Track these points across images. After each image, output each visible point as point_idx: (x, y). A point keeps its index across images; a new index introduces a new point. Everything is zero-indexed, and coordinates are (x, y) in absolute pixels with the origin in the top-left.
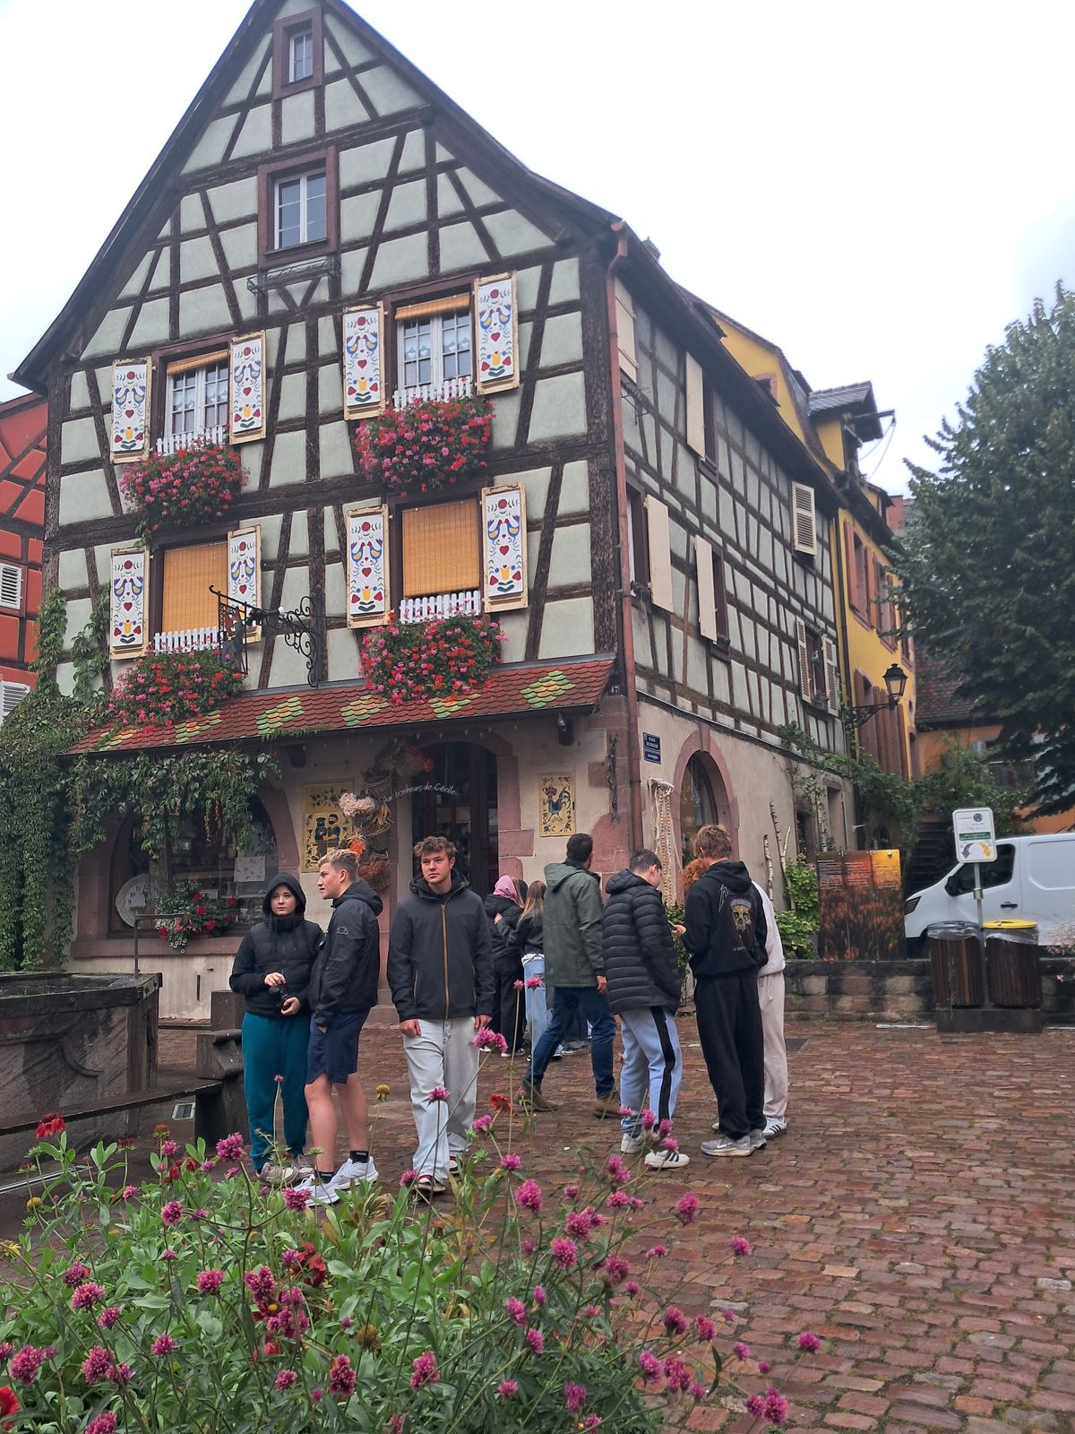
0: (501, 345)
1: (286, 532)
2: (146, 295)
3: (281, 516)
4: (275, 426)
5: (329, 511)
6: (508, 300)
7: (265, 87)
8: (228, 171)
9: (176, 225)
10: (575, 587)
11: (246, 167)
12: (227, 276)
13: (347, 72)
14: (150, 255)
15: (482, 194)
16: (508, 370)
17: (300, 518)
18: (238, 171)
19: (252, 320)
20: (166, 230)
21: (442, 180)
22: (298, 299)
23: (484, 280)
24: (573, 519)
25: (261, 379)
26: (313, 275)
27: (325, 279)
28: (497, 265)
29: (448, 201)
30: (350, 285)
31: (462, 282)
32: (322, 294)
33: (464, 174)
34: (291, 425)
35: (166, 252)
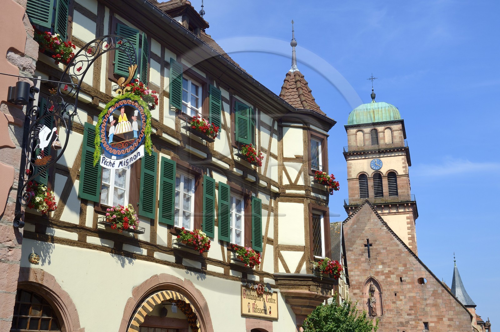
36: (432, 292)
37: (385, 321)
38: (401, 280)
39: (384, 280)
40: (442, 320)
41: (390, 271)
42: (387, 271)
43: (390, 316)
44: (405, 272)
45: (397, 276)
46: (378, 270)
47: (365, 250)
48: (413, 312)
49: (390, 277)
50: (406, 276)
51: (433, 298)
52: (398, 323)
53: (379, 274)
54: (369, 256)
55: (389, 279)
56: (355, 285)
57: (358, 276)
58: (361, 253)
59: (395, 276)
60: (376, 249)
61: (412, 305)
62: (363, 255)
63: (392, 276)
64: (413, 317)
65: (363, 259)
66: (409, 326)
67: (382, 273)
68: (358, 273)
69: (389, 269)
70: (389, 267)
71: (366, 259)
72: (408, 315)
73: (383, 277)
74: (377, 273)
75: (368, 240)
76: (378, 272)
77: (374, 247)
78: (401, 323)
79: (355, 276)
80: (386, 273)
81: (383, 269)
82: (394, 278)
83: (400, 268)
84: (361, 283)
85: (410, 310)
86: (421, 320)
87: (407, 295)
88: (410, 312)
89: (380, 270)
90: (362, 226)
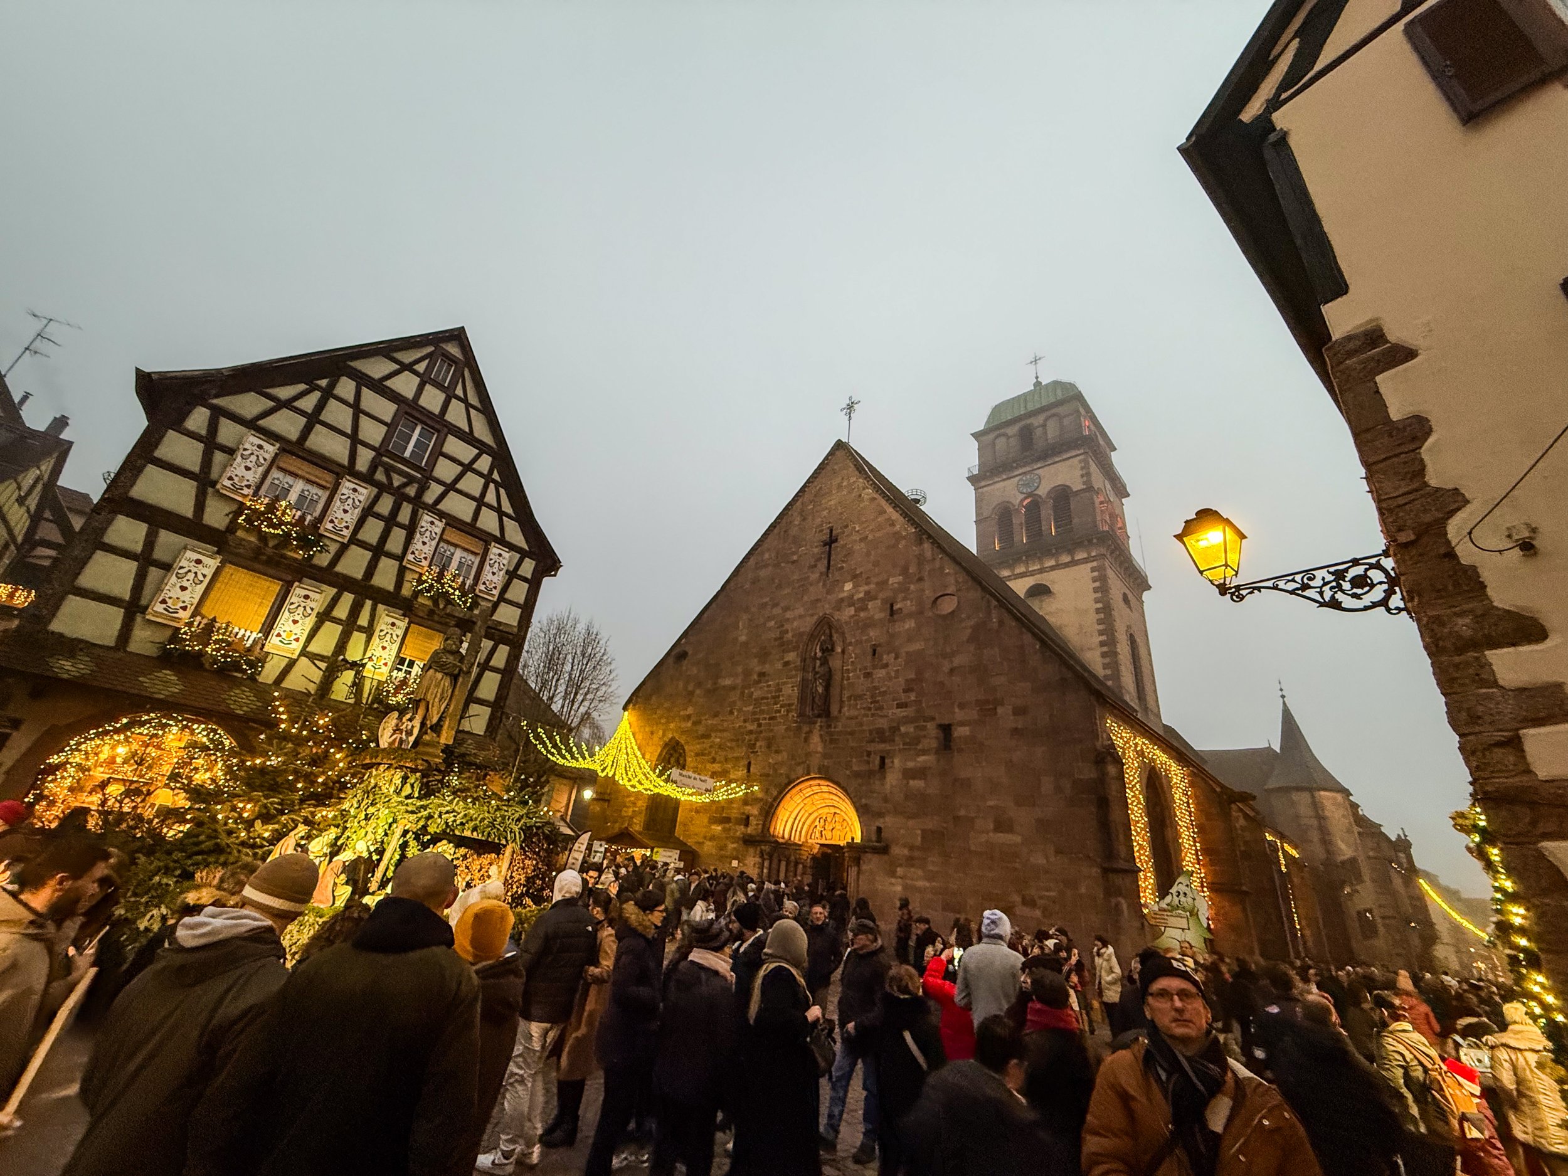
0: (495, 579)
1: (335, 601)
2: (288, 404)
3: (335, 590)
4: (354, 540)
5: (368, 604)
6: (505, 562)
7: (421, 367)
8: (379, 387)
9: (332, 385)
10: (485, 701)
11: (394, 396)
12: (355, 439)
13: (464, 400)
14: (302, 387)
15: (507, 507)
16: (494, 592)
17: (348, 599)
18: (385, 393)
19: (361, 473)
20: (324, 383)
21: (492, 485)
22: (396, 484)
23: (497, 545)
24: (495, 670)
25: (358, 511)
26: (411, 480)
27: (416, 485)
28: (502, 541)
29: (490, 498)
30: (429, 497)
31: (486, 539)
32: (411, 491)
33: (502, 491)
34: (363, 545)
35: (316, 395)
36: (969, 631)
37: (839, 728)
38: (892, 612)
39: (852, 617)
40: (996, 714)
41: (867, 593)
42: (861, 595)
43: (854, 713)
44: (903, 589)
45: (884, 601)
46: (842, 595)
47: (823, 553)
48: (913, 696)
49: (864, 608)
50: (905, 599)
51: (972, 648)
52: (871, 732)
53: (843, 605)
54: (828, 568)
55: (862, 614)
56: (790, 642)
57: (800, 617)
58: (813, 563)
59: (879, 602)
60: (844, 546)
61: (913, 676)
62: (815, 566)
63: (870, 605)
64: (909, 712)
65: (814, 576)
66: (897, 739)
67: (850, 601)
68: (801, 611)
69: (866, 588)
70: (867, 584)
71: (821, 573)
72: (899, 706)
73: (852, 611)
74: (839, 604)
75: (831, 531)
76: (842, 600)
77: (841, 542)
78: (880, 732)
79: (794, 619)
80: (859, 599)
81: (854, 591)
82: (875, 608)
83: (891, 581)
84: (801, 634)
85: (905, 691)
86: (933, 719)
87: (903, 651)
88: (903, 697)
89: (845, 594)
90: (823, 502)
